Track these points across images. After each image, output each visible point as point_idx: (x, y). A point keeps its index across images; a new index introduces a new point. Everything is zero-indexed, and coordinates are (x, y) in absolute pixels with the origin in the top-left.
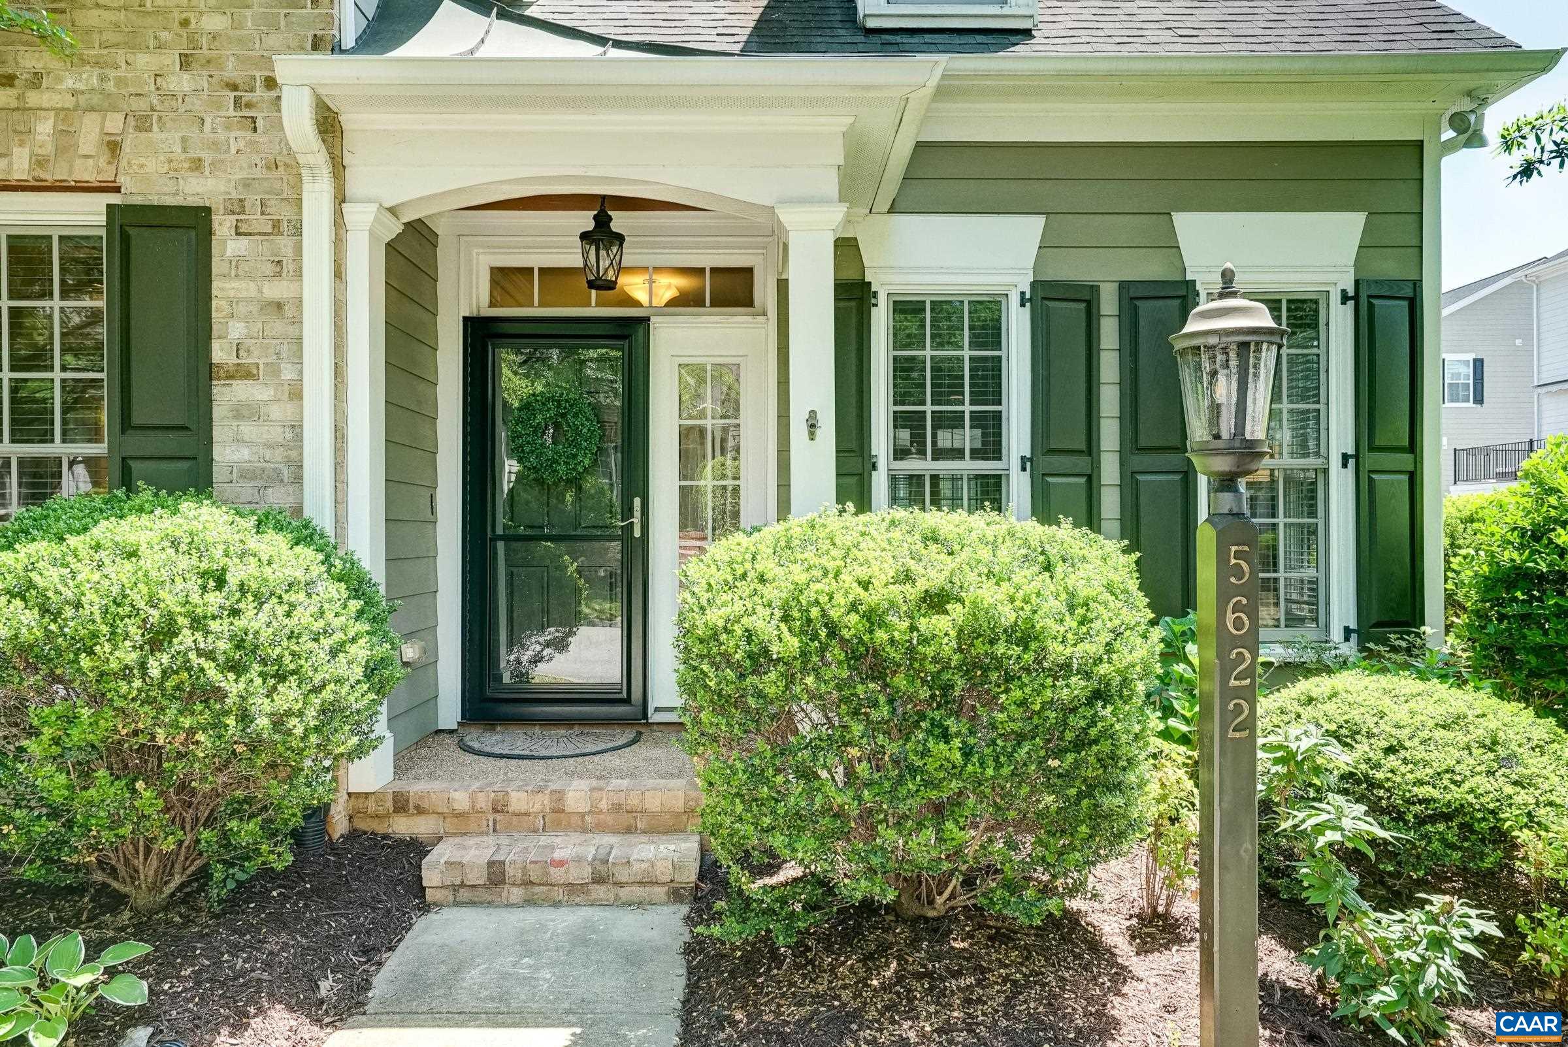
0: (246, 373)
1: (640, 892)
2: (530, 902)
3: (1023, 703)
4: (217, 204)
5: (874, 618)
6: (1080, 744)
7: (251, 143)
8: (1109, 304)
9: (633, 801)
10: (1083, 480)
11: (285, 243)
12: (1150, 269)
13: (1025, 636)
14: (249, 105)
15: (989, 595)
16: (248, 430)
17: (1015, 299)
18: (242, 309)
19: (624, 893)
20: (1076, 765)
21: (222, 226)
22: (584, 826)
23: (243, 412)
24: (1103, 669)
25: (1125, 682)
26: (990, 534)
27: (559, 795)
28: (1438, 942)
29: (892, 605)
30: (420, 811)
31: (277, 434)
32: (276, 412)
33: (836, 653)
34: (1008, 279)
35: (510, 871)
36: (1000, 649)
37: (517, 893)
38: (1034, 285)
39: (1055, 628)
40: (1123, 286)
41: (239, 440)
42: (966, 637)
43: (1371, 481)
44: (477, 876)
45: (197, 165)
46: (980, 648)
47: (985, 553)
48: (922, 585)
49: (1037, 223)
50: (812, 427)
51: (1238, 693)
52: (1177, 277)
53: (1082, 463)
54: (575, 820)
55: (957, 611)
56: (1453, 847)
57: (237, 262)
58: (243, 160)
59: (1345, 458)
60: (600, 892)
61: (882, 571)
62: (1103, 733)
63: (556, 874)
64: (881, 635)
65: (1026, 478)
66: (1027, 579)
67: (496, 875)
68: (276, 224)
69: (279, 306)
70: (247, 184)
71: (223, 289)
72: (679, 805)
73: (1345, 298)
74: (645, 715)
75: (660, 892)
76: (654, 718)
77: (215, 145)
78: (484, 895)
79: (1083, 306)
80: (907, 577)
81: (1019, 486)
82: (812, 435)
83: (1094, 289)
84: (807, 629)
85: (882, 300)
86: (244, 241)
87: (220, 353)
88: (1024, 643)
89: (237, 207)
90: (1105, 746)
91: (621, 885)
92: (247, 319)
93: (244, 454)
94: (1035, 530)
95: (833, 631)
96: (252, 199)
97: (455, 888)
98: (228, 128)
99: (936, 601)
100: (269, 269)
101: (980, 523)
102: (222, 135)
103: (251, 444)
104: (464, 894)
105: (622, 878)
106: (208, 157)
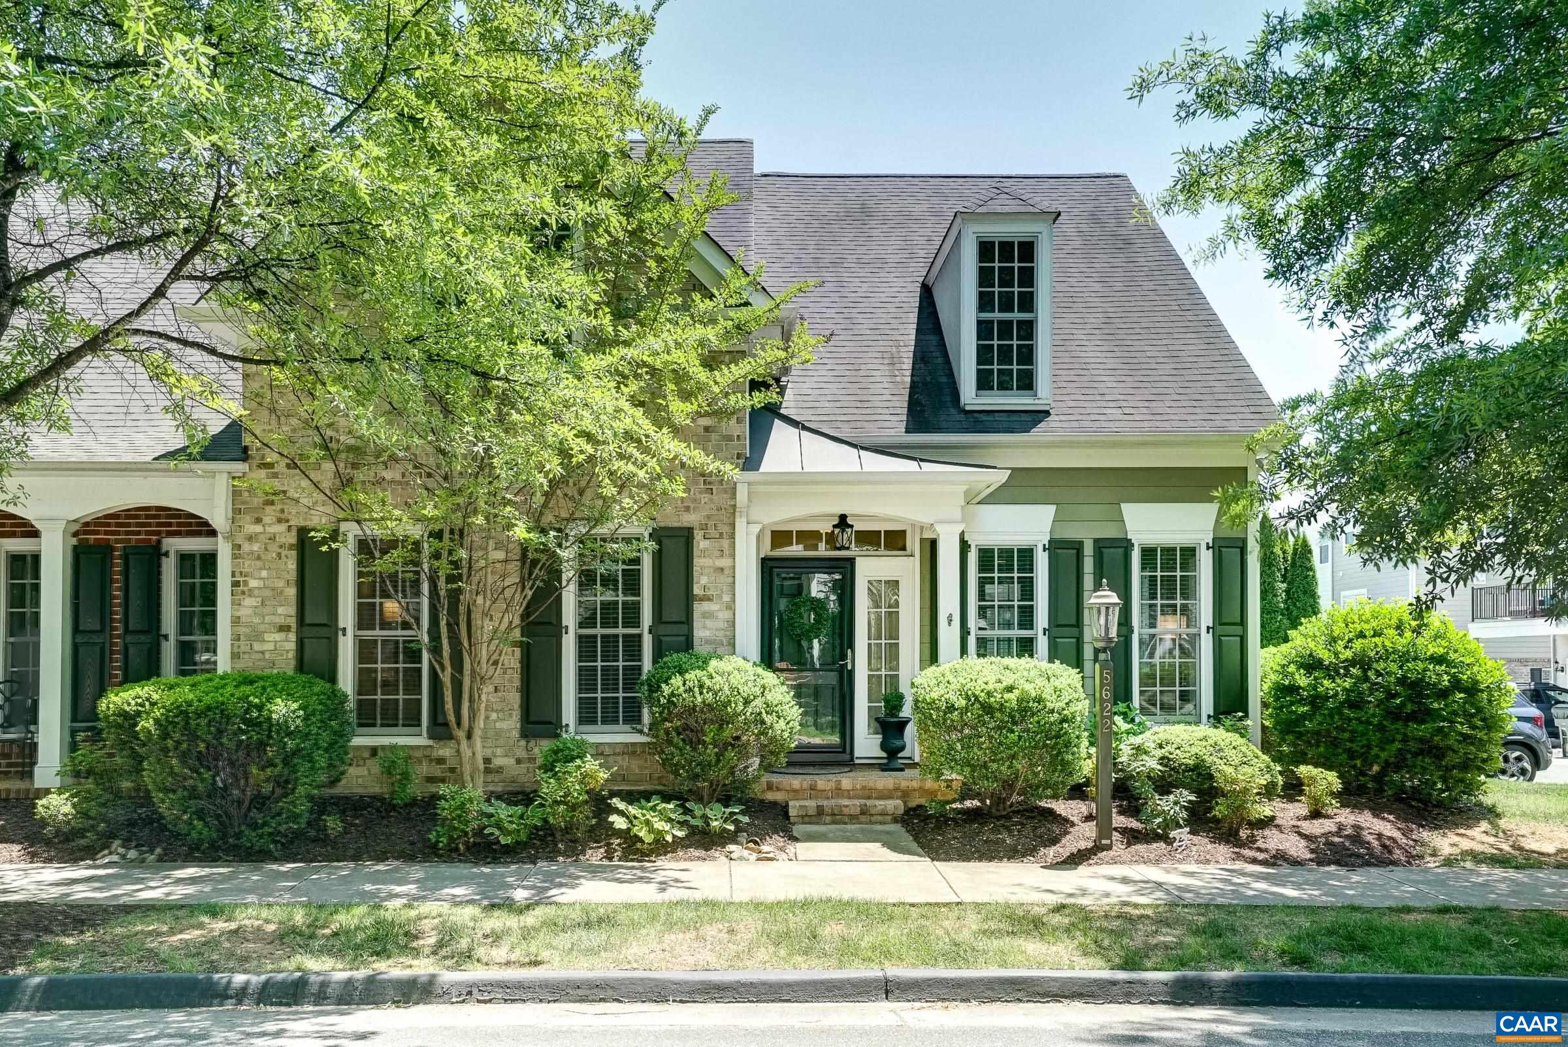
0: (709, 599)
1: (880, 818)
2: (834, 822)
3: (1038, 722)
4: (696, 525)
5: (989, 694)
6: (1058, 736)
7: (711, 500)
8: (1088, 550)
9: (871, 784)
10: (1074, 640)
11: (725, 543)
12: (1109, 532)
13: (1039, 700)
14: (710, 483)
15: (1028, 687)
16: (709, 623)
17: (1040, 548)
18: (706, 571)
19: (874, 819)
20: (1056, 744)
21: (698, 535)
22: (849, 795)
23: (707, 615)
24: (1065, 712)
25: (1074, 717)
26: (1027, 666)
27: (839, 782)
28: (1176, 803)
29: (996, 690)
30: (778, 789)
31: (721, 625)
32: (721, 615)
33: (977, 706)
34: (1036, 538)
35: (826, 809)
36: (1031, 704)
37: (828, 819)
38: (1050, 542)
39: (1048, 697)
40: (1097, 541)
41: (705, 627)
42: (1020, 701)
43: (1220, 640)
44: (812, 812)
45: (687, 509)
46: (1025, 704)
47: (1025, 673)
48: (1005, 684)
49: (1052, 509)
50: (950, 621)
51: (1106, 717)
52: (1122, 536)
53: (1074, 631)
54: (846, 794)
55: (1016, 692)
56: (1194, 780)
57: (704, 551)
58: (707, 507)
59: (1208, 628)
60: (863, 818)
61: (992, 679)
62: (1065, 733)
63: (846, 811)
64: (992, 700)
65: (1046, 638)
66: (1040, 682)
67: (820, 811)
68: (721, 534)
69: (722, 569)
70: (709, 517)
71: (699, 562)
72: (891, 786)
73: (1208, 548)
74: (852, 760)
75: (889, 818)
76: (857, 761)
77: (695, 500)
78: (814, 819)
79: (1074, 551)
80: (1000, 681)
81: (1042, 644)
82: (950, 624)
83: (1081, 543)
84: (968, 698)
85: (973, 549)
86: (707, 542)
87: (697, 590)
88: (1039, 702)
89: (703, 527)
90: (1066, 738)
91: (872, 815)
92: (708, 575)
93: (707, 633)
94: (1045, 665)
95: (976, 698)
96: (710, 523)
97: (803, 817)
98: (701, 493)
99: (1010, 689)
100: (718, 553)
101: (1025, 662)
102: (698, 496)
103: (709, 629)
104: (806, 819)
105: (873, 812)
106: (692, 506)
